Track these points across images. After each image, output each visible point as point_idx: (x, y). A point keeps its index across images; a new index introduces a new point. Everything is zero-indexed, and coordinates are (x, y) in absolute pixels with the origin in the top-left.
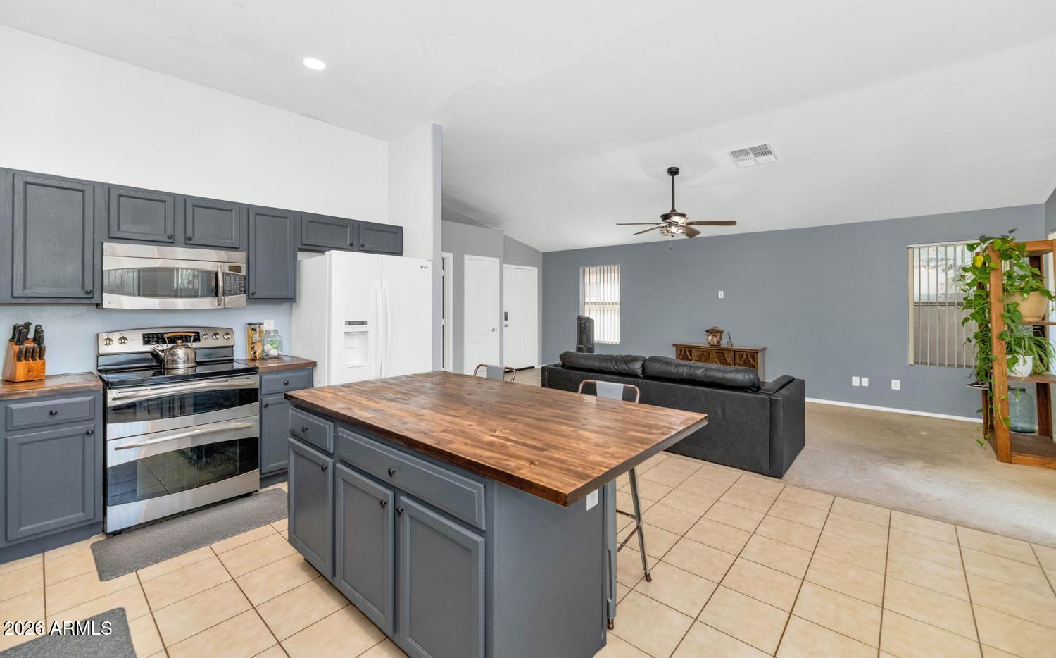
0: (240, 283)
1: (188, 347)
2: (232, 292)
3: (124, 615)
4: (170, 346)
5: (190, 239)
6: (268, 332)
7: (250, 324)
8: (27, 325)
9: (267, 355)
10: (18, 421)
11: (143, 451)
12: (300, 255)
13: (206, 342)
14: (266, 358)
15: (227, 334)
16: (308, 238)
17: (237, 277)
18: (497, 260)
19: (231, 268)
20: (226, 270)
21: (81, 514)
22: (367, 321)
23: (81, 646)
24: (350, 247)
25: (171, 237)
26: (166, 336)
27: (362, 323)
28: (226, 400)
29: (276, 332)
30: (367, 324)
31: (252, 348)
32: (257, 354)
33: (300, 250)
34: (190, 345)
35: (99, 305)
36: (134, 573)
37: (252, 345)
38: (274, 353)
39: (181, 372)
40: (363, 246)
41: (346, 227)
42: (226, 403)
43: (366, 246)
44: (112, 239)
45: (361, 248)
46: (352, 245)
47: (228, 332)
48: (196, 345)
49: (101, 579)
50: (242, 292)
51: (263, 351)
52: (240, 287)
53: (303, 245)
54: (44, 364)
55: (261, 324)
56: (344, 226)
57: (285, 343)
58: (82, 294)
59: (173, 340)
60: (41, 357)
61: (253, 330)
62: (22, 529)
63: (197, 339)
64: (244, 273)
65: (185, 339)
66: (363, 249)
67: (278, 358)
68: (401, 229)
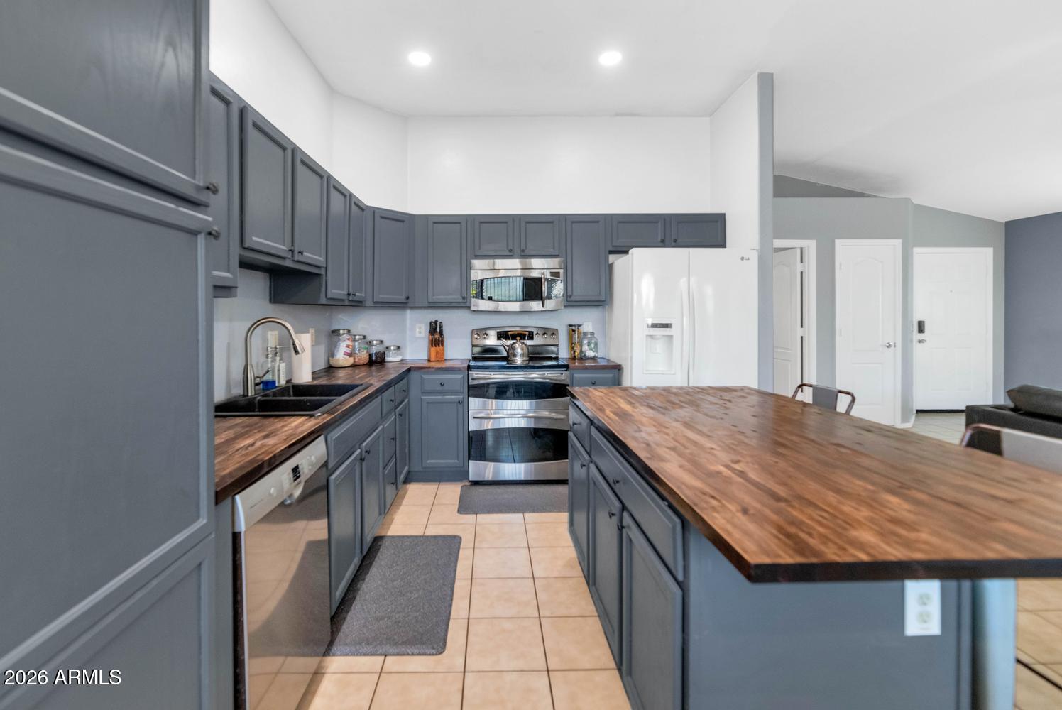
1: (523, 343)
3: (460, 543)
4: (512, 342)
5: (523, 251)
6: (585, 334)
7: (571, 326)
8: (436, 321)
9: (585, 355)
10: (427, 387)
11: (490, 423)
12: (612, 258)
13: (537, 341)
14: (583, 358)
15: (553, 334)
16: (618, 239)
18: (898, 243)
19: (552, 274)
20: (549, 276)
21: (456, 461)
22: (671, 324)
23: (434, 552)
24: (662, 244)
25: (510, 251)
26: (510, 333)
27: (667, 326)
28: (544, 391)
29: (592, 333)
30: (671, 327)
31: (573, 348)
32: (576, 354)
33: (612, 252)
34: (525, 342)
35: (469, 307)
36: (475, 516)
37: (572, 346)
38: (590, 354)
39: (519, 363)
40: (675, 241)
41: (657, 222)
42: (545, 395)
43: (678, 241)
44: (477, 257)
45: (673, 244)
46: (663, 241)
47: (554, 332)
48: (529, 343)
49: (459, 512)
51: (581, 351)
53: (613, 246)
54: (443, 350)
55: (579, 326)
56: (654, 222)
57: (600, 345)
58: (461, 300)
59: (514, 337)
60: (442, 345)
61: (574, 331)
62: (429, 461)
63: (531, 337)
64: (562, 277)
65: (522, 336)
66: (676, 243)
67: (594, 359)
68: (724, 215)
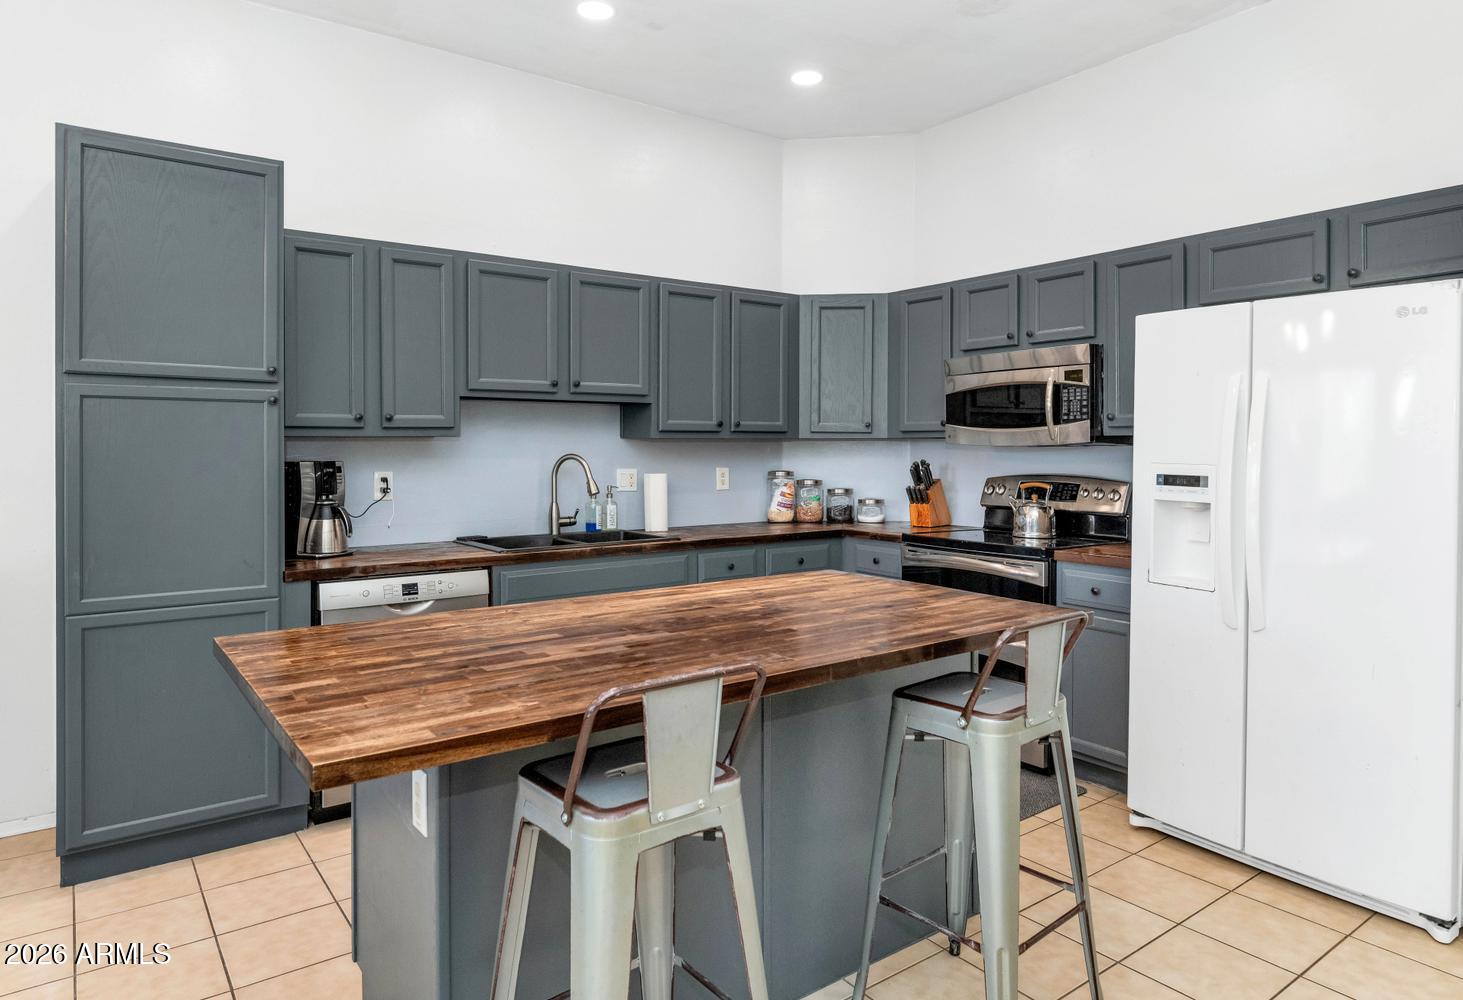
0: (1081, 401)
2: (1072, 418)
4: (1025, 502)
8: (922, 462)
13: (1083, 502)
15: (1115, 492)
16: (1213, 287)
17: (1078, 390)
19: (1068, 375)
20: (1062, 380)
25: (1012, 337)
26: (1023, 486)
27: (1194, 481)
30: (1205, 485)
41: (1309, 235)
50: (1084, 417)
52: (1082, 406)
63: (1074, 496)
64: (1086, 381)
66: (1357, 281)
